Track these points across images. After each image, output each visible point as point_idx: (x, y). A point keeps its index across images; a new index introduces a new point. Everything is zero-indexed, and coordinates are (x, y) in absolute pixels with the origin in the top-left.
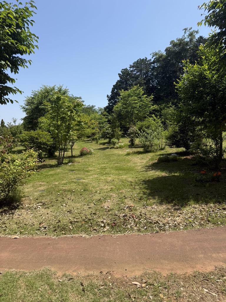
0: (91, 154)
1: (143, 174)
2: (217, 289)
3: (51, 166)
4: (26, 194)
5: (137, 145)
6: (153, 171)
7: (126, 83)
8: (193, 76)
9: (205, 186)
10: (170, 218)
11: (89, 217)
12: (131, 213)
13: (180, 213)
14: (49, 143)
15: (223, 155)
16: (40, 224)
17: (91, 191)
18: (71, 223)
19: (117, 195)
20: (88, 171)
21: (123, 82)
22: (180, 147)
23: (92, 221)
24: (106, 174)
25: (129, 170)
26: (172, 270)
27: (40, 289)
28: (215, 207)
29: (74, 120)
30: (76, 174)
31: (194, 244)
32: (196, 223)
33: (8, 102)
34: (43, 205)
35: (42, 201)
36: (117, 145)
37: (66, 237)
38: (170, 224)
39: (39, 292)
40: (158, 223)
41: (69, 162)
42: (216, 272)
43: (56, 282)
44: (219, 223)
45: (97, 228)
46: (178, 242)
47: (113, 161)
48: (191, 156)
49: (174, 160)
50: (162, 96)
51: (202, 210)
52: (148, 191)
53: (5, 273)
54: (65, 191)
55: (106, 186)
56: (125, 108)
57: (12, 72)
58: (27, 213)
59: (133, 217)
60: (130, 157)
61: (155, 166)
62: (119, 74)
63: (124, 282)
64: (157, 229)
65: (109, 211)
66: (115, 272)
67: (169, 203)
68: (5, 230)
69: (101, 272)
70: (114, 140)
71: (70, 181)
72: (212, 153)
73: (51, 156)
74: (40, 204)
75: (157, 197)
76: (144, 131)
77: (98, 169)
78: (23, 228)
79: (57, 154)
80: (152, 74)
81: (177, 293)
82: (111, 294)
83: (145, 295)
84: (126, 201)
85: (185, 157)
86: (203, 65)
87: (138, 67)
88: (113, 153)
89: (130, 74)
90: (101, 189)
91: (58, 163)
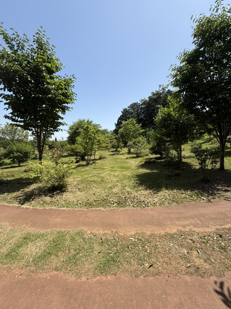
0: (106, 158)
1: (136, 171)
2: (178, 244)
3: (83, 166)
4: (69, 183)
5: (132, 152)
6: (142, 169)
7: (126, 116)
8: (165, 114)
9: (171, 179)
10: (151, 199)
11: (105, 197)
12: (129, 195)
13: (157, 196)
14: (82, 152)
15: (182, 160)
16: (78, 201)
17: (106, 181)
18: (95, 201)
19: (121, 184)
20: (104, 169)
21: (124, 116)
22: (157, 154)
23: (106, 200)
24: (114, 171)
25: (128, 168)
26: (152, 231)
27: (78, 241)
28: (177, 192)
29: (96, 139)
30: (97, 171)
31: (165, 215)
32: (166, 202)
33: (60, 130)
34: (79, 190)
35: (79, 187)
36: (121, 153)
37: (92, 210)
38: (151, 203)
39: (77, 243)
40: (145, 202)
41: (93, 163)
42: (178, 233)
43: (87, 237)
44: (180, 202)
45: (110, 205)
46: (156, 214)
47: (118, 163)
48: (164, 160)
49: (154, 162)
50: (146, 124)
51: (170, 194)
52: (139, 182)
53: (58, 231)
54: (91, 181)
55: (114, 179)
56: (125, 131)
57: (62, 114)
58: (70, 194)
59: (130, 198)
60: (128, 160)
61: (142, 166)
62: (122, 112)
63: (125, 238)
64: (144, 205)
65: (116, 194)
66: (120, 232)
67: (151, 189)
68: (58, 205)
69: (112, 232)
70: (119, 149)
71: (94, 175)
72: (175, 159)
73: (83, 159)
74: (77, 189)
75: (144, 186)
76: (136, 145)
77: (110, 168)
78: (68, 204)
79: (86, 158)
80: (141, 112)
81: (155, 245)
82: (118, 245)
83: (137, 247)
84: (126, 188)
85: (160, 161)
86: (170, 108)
87: (133, 108)
88: (118, 158)
89: (128, 111)
90: (112, 181)
91: (87, 164)
